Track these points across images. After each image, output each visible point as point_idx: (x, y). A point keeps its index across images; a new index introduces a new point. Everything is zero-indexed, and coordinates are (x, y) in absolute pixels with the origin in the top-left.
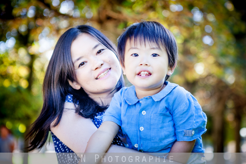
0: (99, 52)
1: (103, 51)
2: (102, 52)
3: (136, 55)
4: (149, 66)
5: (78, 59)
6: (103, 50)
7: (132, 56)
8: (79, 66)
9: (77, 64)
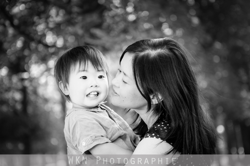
3: (85, 78)
4: (99, 87)
7: (80, 79)
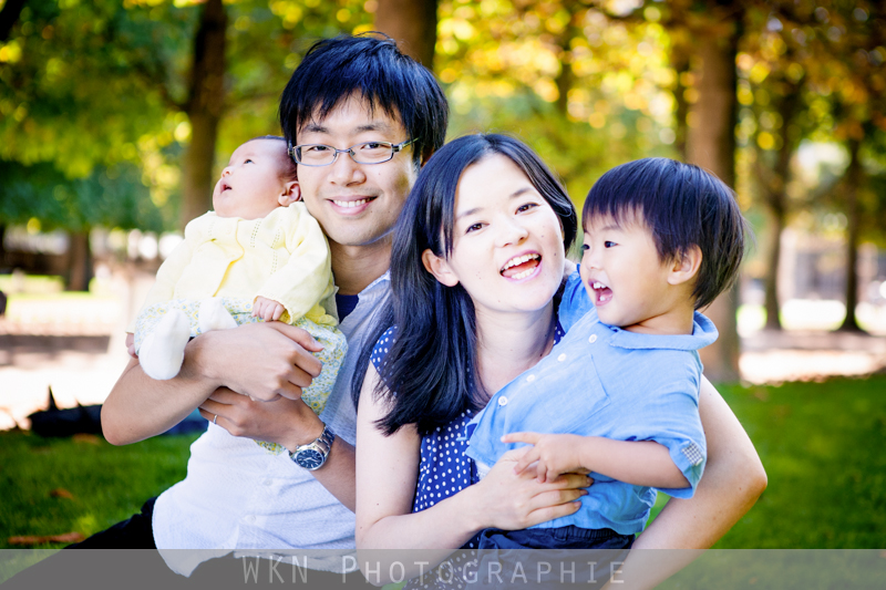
0: (524, 208)
1: (534, 208)
2: (531, 209)
5: (470, 213)
6: (534, 205)
8: (468, 231)
9: (464, 223)
